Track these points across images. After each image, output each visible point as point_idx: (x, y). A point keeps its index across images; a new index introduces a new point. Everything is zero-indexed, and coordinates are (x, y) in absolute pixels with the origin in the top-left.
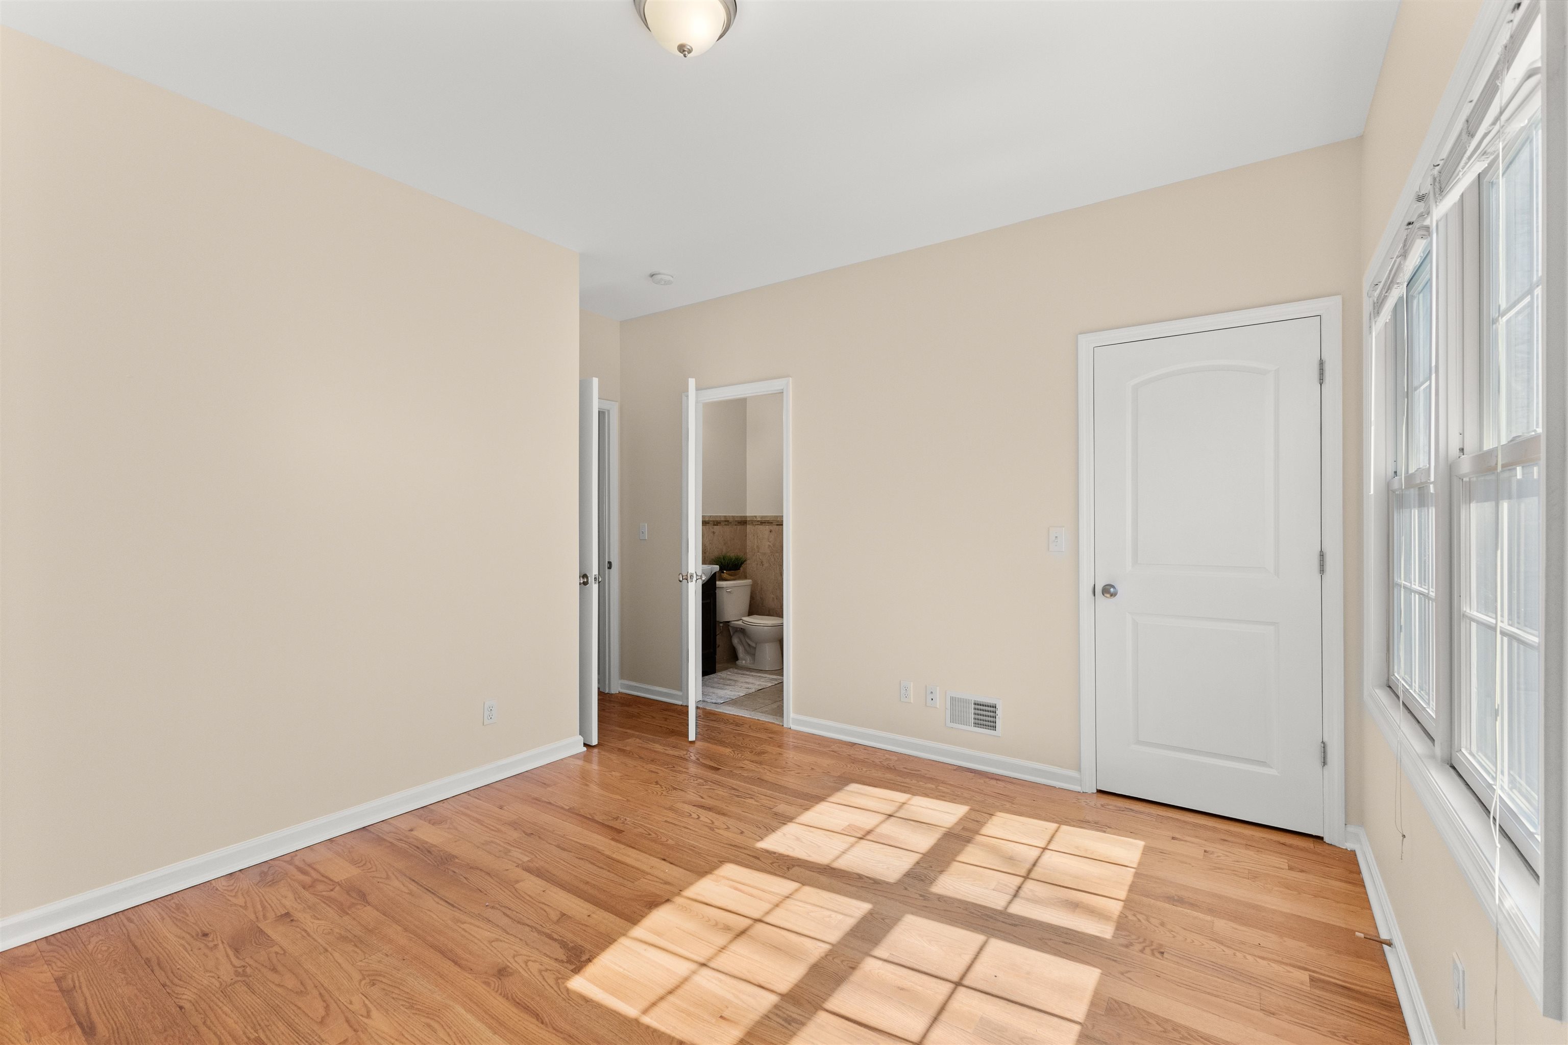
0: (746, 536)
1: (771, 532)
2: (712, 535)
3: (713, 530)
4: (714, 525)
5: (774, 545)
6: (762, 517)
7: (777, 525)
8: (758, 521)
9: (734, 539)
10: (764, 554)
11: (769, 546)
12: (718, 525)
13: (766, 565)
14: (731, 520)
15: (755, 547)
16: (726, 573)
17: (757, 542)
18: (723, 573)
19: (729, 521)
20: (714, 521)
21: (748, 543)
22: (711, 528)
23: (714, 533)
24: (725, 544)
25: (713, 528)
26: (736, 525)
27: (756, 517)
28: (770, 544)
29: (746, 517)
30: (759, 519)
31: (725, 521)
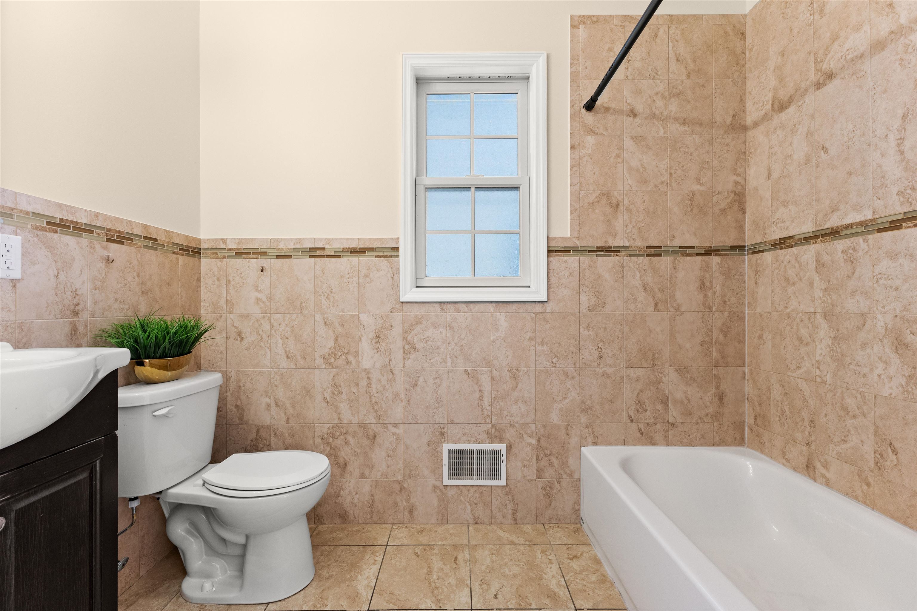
0: (199, 280)
1: (262, 271)
2: (101, 265)
3: (106, 253)
4: (108, 240)
5: (270, 298)
6: (240, 241)
7: (278, 257)
8: (230, 250)
9: (169, 284)
10: (246, 316)
11: (258, 300)
12: (122, 243)
13: (250, 338)
14: (162, 238)
15: (223, 303)
16: (151, 365)
17: (228, 292)
18: (142, 364)
19: (156, 240)
20: (108, 230)
21: (205, 295)
22: (98, 247)
23: (109, 261)
24: (144, 293)
25: (105, 248)
26: (174, 253)
27: (224, 241)
28: (260, 296)
29: (199, 240)
30: (233, 246)
31: (145, 238)
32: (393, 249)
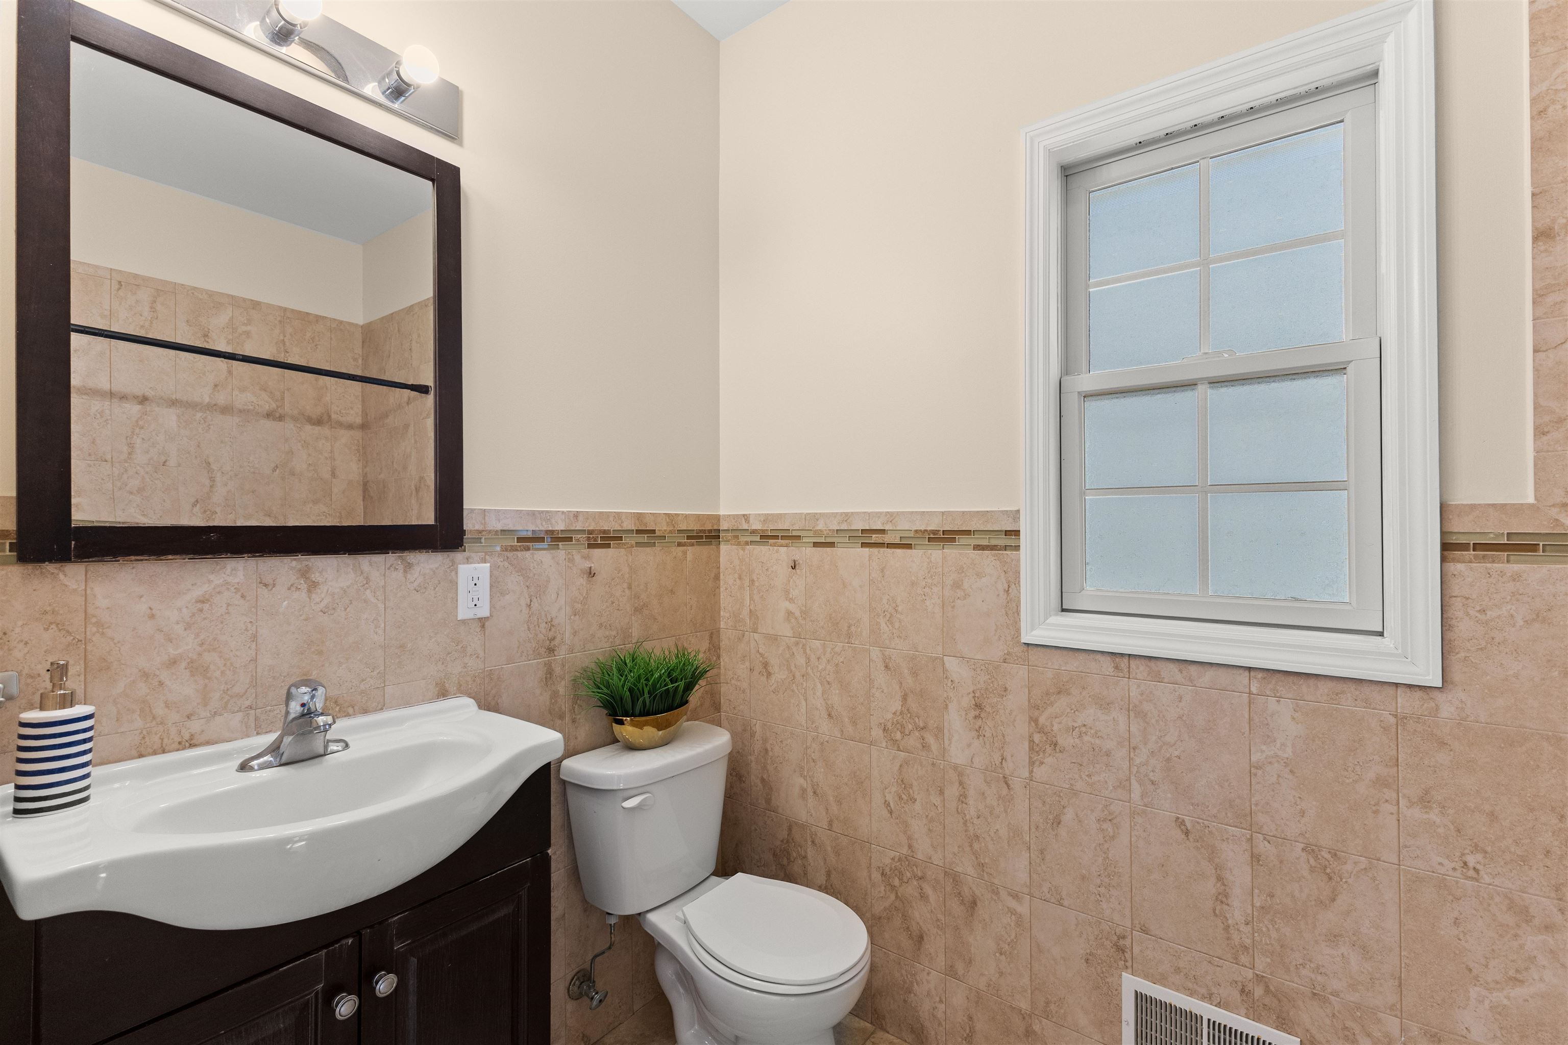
0: (717, 578)
1: (794, 568)
2: (582, 581)
3: (587, 564)
4: (590, 546)
5: (805, 613)
6: (767, 518)
7: (816, 545)
8: (754, 532)
9: (672, 592)
10: (773, 639)
11: (789, 613)
12: (608, 546)
13: (779, 675)
14: (661, 527)
15: (745, 613)
16: (633, 724)
17: (751, 599)
19: (653, 531)
20: (590, 532)
21: (726, 601)
22: (577, 558)
23: (591, 574)
24: (638, 610)
25: (586, 558)
26: (679, 544)
27: (746, 517)
28: (791, 607)
29: (717, 518)
30: (757, 526)
31: (639, 532)
32: (1007, 533)
